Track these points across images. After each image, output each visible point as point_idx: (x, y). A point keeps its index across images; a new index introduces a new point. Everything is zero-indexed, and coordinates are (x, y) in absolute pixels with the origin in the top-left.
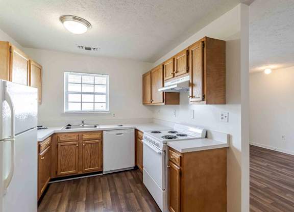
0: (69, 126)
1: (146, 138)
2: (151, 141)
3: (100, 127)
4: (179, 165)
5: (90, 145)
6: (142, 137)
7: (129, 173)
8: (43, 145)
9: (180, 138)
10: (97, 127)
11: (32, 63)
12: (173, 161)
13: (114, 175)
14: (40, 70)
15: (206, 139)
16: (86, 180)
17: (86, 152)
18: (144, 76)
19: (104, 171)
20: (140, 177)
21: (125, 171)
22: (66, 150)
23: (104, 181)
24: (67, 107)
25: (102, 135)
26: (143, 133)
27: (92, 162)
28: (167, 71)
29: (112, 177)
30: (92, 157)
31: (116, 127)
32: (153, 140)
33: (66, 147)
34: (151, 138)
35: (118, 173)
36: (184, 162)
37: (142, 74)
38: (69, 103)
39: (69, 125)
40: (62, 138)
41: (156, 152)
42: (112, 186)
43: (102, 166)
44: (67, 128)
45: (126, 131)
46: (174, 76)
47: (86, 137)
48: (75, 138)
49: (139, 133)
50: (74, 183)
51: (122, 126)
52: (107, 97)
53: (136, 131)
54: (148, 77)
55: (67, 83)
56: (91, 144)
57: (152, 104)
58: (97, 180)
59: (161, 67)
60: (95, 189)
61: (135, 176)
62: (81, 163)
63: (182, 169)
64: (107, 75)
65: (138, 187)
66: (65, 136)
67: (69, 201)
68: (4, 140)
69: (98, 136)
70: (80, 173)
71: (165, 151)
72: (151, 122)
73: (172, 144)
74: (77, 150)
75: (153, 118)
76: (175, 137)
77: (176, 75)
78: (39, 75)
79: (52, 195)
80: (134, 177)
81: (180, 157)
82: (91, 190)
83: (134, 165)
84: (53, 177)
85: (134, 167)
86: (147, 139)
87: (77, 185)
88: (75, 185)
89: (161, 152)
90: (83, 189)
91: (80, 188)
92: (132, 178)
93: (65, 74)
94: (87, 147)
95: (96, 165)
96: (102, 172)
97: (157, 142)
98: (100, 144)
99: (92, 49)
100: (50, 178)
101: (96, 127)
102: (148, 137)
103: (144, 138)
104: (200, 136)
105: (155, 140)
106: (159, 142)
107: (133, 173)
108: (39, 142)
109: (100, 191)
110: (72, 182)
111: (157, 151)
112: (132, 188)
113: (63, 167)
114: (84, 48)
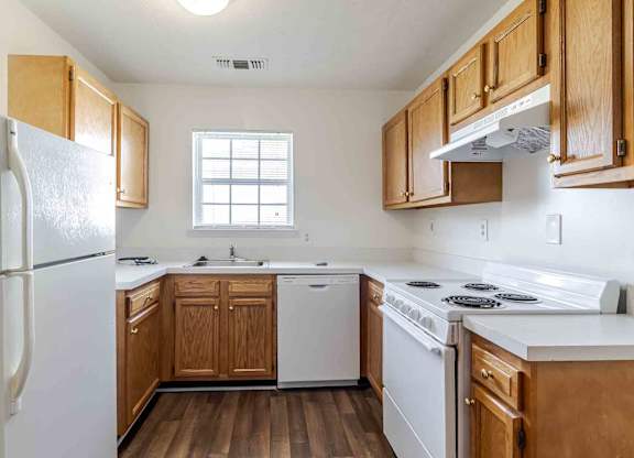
0: (202, 261)
1: (391, 299)
2: (405, 310)
3: (272, 266)
4: (515, 405)
5: (245, 309)
6: (380, 298)
7: (343, 395)
8: (138, 300)
9: (508, 306)
10: (264, 266)
11: (124, 111)
12: (490, 384)
13: (304, 395)
14: (143, 130)
15: (622, 316)
16: (237, 397)
17: (237, 326)
18: (387, 130)
19: (280, 380)
20: (376, 415)
21: (333, 389)
22: (192, 318)
23: (278, 408)
24: (200, 215)
25: (274, 286)
26: (382, 285)
27: (251, 353)
28: (460, 94)
29: (300, 398)
30: (251, 341)
31: (310, 266)
32: (414, 306)
33: (192, 309)
34: (406, 302)
35: (314, 391)
36: (539, 396)
37: (381, 126)
38: (205, 207)
39: (203, 258)
40: (185, 288)
41: (425, 348)
42: (297, 427)
43: (274, 368)
44: (198, 265)
45: (336, 280)
46: (484, 105)
47: (236, 287)
48: (211, 289)
49: (373, 286)
50: (209, 401)
51: (325, 264)
52: (288, 190)
53: (364, 280)
54: (399, 129)
55: (200, 159)
56: (249, 306)
57: (409, 205)
58: (263, 402)
59: (439, 88)
60: (255, 426)
61: (360, 406)
62: (224, 353)
63: (528, 422)
64: (290, 132)
65: (368, 443)
66: (190, 283)
67: (192, 447)
68: (7, 273)
69: (264, 288)
70: (223, 377)
71: (455, 347)
72: (408, 257)
73: (480, 323)
74: (217, 320)
75: (413, 248)
76: (492, 304)
77: (493, 95)
78: (142, 140)
79: (160, 422)
80: (356, 409)
81: (521, 375)
82: (245, 426)
83: (357, 376)
84: (166, 378)
85: (359, 381)
86: (396, 304)
87: (215, 409)
88: (210, 407)
89: (443, 348)
90: (228, 419)
91: (220, 416)
92: (352, 411)
93: (195, 136)
94: (238, 314)
95: (261, 362)
96: (275, 382)
97: (425, 314)
98: (269, 307)
99: (250, 64)
100: (157, 380)
101: (261, 264)
102: (398, 297)
103: (384, 299)
104: (597, 306)
105: (421, 309)
106: (432, 316)
107: (356, 398)
108: (127, 292)
109: (265, 435)
110: (206, 395)
111: (430, 344)
112: (352, 441)
113: (188, 359)
114: (231, 64)
